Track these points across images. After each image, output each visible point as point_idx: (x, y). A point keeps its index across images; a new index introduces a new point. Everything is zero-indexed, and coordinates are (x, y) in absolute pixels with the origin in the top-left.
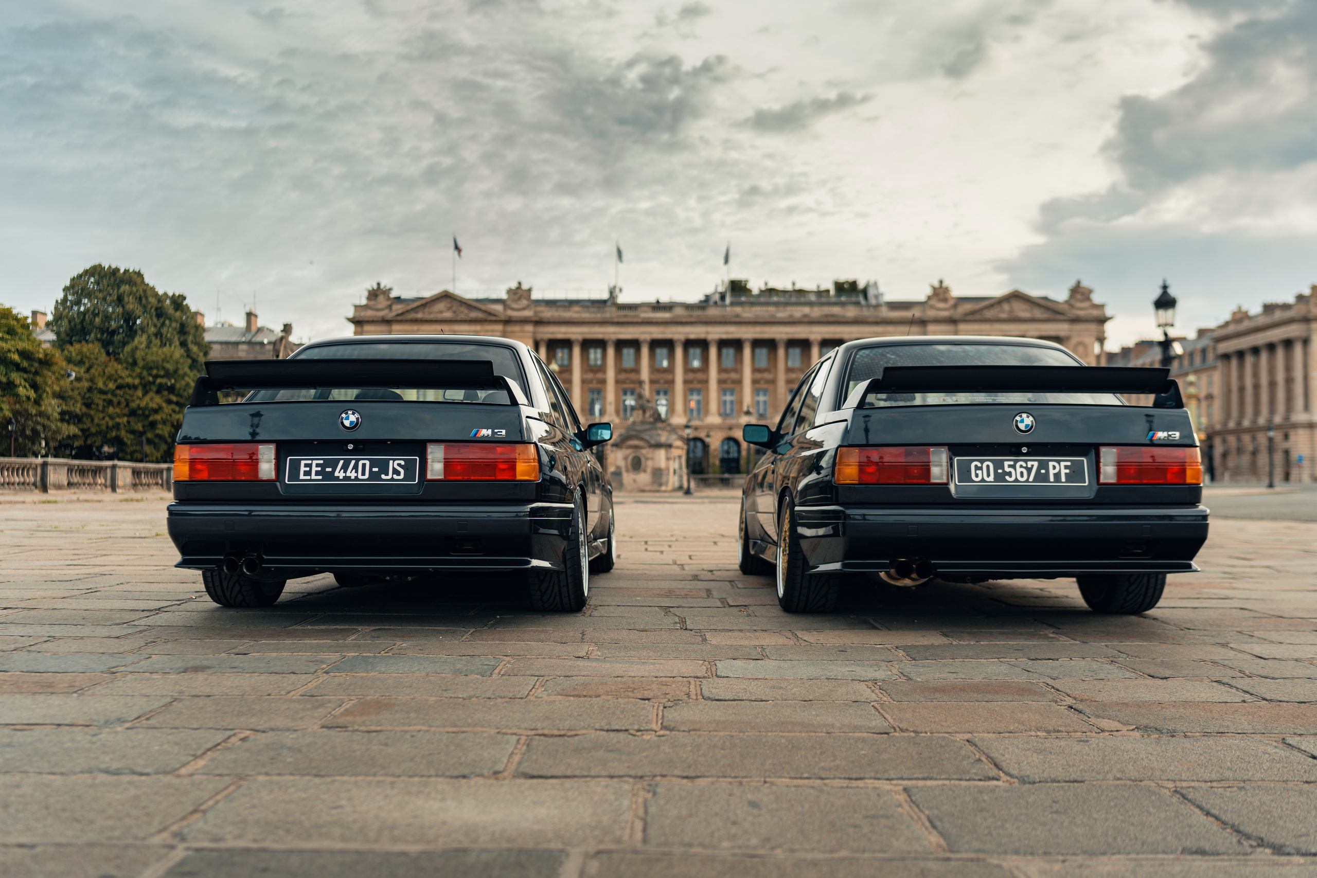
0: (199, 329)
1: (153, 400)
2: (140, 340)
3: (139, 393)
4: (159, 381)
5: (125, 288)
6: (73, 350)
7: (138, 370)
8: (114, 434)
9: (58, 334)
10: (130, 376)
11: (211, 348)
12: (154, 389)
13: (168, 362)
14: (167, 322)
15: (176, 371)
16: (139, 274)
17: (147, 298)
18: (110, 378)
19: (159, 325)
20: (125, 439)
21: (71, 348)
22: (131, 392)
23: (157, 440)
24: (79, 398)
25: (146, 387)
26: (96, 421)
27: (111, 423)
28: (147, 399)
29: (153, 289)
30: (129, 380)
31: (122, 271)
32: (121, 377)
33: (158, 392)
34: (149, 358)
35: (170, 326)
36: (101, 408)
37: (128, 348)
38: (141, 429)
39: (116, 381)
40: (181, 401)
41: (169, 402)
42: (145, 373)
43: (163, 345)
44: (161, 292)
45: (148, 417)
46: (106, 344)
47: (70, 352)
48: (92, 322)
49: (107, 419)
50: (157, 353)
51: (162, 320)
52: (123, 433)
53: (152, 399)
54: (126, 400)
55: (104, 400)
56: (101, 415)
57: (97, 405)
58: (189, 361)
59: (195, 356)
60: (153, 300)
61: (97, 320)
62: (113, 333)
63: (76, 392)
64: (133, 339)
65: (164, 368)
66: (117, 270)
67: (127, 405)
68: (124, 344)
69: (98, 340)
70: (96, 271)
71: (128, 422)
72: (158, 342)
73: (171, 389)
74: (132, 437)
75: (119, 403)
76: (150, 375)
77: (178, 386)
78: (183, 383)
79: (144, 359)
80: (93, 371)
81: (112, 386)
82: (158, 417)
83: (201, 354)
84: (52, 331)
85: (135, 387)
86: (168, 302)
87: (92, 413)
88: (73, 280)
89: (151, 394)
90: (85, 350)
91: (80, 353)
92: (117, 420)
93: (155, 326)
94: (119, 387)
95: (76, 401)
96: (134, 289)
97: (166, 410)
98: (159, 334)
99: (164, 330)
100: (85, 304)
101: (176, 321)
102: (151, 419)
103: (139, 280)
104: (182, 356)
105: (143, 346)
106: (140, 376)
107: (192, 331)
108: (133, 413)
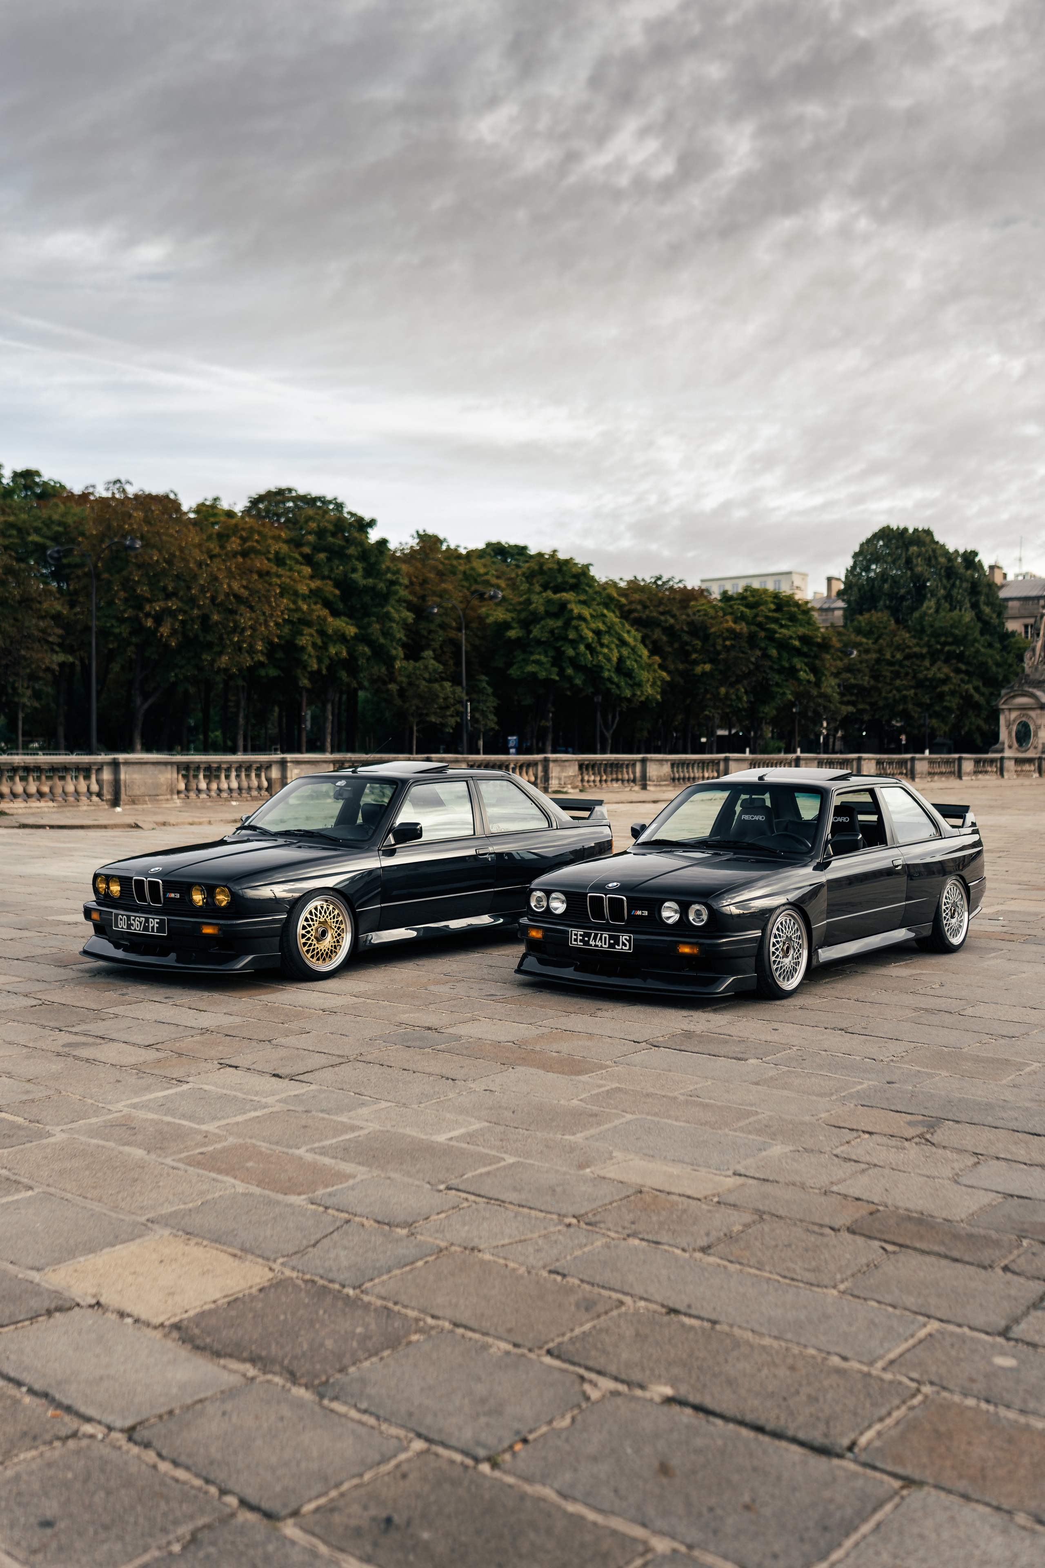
0: (992, 587)
1: (941, 670)
2: (930, 605)
3: (927, 663)
4: (947, 648)
5: (914, 549)
6: (862, 619)
7: (926, 639)
8: (901, 707)
9: (848, 602)
10: (918, 644)
11: (1006, 607)
12: (943, 658)
13: (956, 627)
14: (958, 582)
15: (965, 637)
16: (928, 533)
17: (936, 558)
18: (899, 648)
19: (949, 586)
20: (913, 714)
21: (860, 618)
22: (918, 662)
23: (944, 713)
24: (867, 671)
25: (934, 656)
26: (884, 694)
27: (898, 696)
28: (934, 669)
29: (943, 546)
30: (917, 649)
31: (911, 531)
32: (909, 647)
33: (947, 661)
34: (937, 624)
35: (961, 586)
36: (888, 680)
37: (916, 615)
38: (928, 701)
39: (903, 650)
40: (971, 669)
41: (958, 671)
42: (933, 641)
43: (952, 609)
44: (951, 550)
45: (936, 687)
46: (894, 611)
47: (859, 622)
48: (881, 588)
49: (894, 692)
50: (947, 617)
51: (951, 581)
52: (910, 706)
53: (939, 669)
54: (914, 670)
55: (892, 672)
56: (889, 688)
57: (885, 677)
58: (979, 625)
59: (987, 618)
60: (942, 560)
61: (886, 586)
62: (903, 598)
63: (864, 665)
64: (922, 604)
65: (952, 634)
66: (906, 530)
67: (914, 677)
68: (913, 609)
69: (887, 607)
70: (885, 534)
71: (916, 694)
72: (947, 605)
73: (960, 657)
74: (919, 710)
75: (907, 674)
76: (938, 642)
77: (967, 653)
78: (973, 649)
79: (932, 626)
80: (881, 641)
81: (899, 656)
82: (946, 688)
83: (994, 616)
84: (843, 600)
85: (922, 657)
86: (959, 560)
87: (880, 685)
88: (862, 545)
89: (939, 663)
90: (874, 619)
91: (869, 622)
92: (904, 692)
93: (945, 588)
94: (907, 657)
95: (865, 675)
96: (923, 549)
97: (954, 681)
98: (948, 597)
99: (954, 592)
100: (875, 570)
101: (967, 581)
102: (939, 690)
103: (928, 540)
104: (972, 619)
105: (932, 611)
106: (929, 646)
107: (985, 590)
108: (920, 684)
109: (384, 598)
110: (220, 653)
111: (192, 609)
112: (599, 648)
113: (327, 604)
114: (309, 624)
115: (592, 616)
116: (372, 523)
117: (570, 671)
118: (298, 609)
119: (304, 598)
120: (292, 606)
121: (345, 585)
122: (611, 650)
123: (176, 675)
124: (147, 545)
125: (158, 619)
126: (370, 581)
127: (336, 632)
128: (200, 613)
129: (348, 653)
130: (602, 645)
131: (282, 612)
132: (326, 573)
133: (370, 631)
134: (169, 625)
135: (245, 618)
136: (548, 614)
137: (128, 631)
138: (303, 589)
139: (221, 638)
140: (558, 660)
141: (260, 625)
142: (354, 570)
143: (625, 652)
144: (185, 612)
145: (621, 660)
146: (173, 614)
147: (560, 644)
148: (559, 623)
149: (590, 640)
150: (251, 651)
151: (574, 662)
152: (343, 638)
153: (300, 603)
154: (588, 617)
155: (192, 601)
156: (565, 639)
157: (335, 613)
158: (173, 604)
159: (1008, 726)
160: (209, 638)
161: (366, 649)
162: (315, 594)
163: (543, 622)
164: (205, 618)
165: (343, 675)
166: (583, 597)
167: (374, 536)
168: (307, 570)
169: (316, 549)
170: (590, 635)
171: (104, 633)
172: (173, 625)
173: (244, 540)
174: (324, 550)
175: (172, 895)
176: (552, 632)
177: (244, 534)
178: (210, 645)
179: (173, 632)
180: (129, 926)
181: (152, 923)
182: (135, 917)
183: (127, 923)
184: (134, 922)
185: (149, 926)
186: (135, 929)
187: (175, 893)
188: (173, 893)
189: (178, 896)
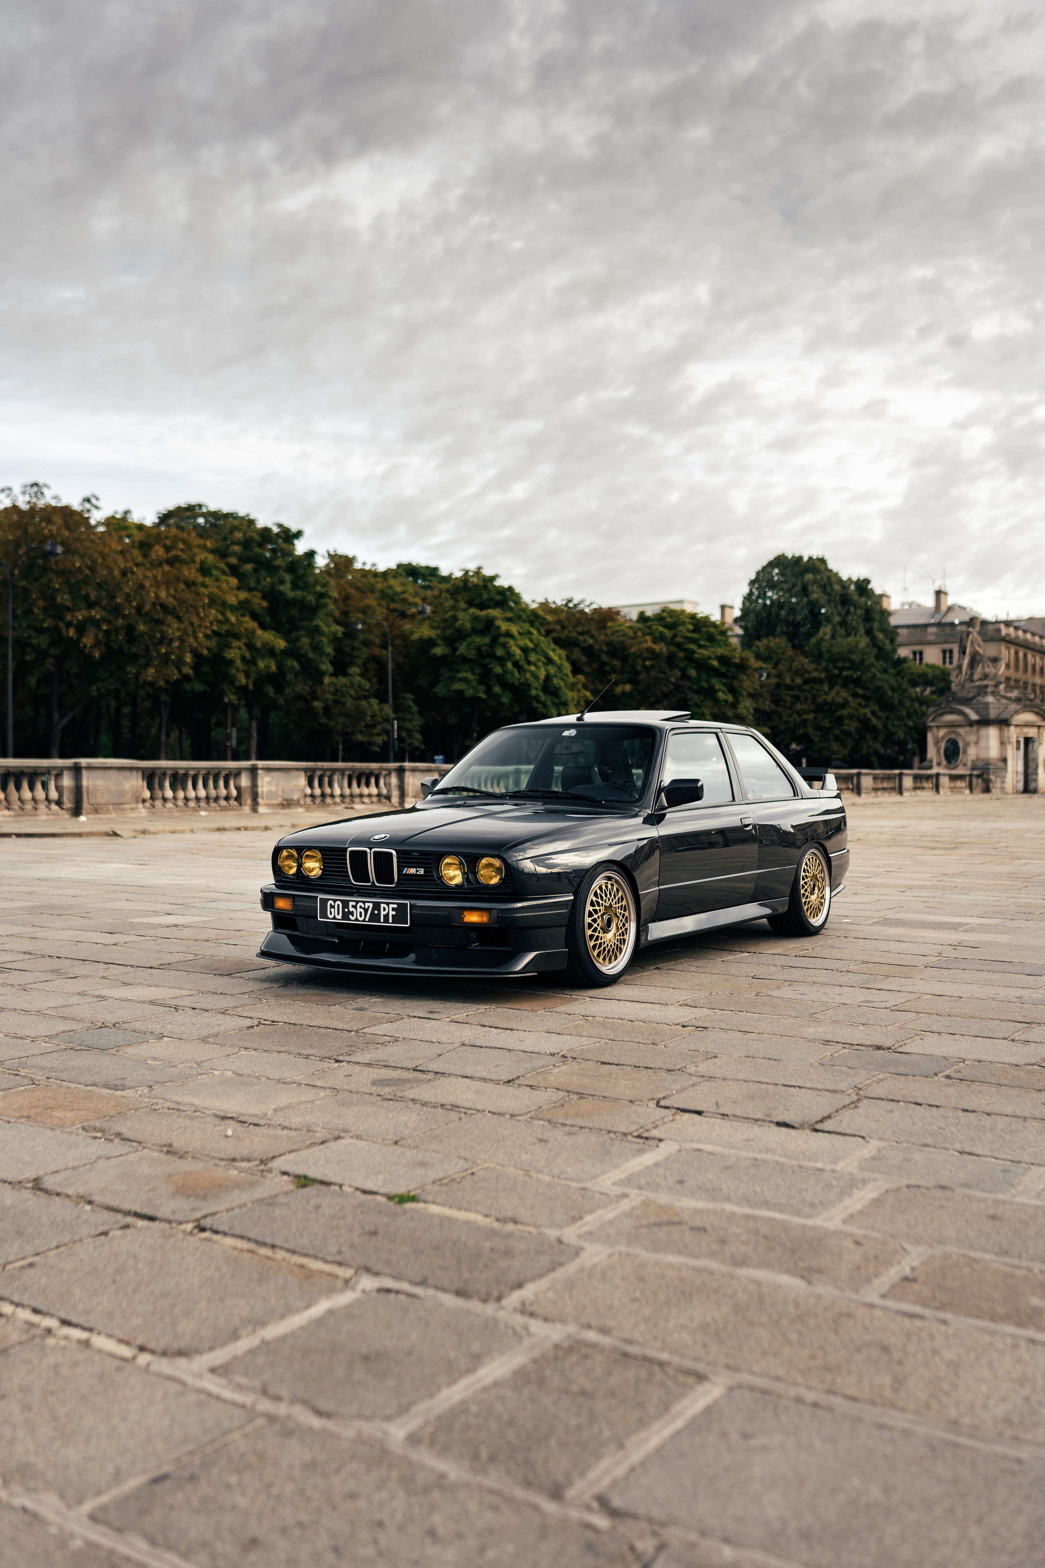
0: (885, 614)
1: (840, 695)
2: (826, 631)
3: (826, 687)
4: (845, 673)
5: (809, 576)
6: (761, 644)
7: (824, 664)
8: (801, 731)
9: (745, 628)
10: (816, 670)
11: (898, 633)
12: (840, 682)
13: (853, 653)
14: (852, 609)
15: (862, 661)
16: (822, 561)
17: (831, 585)
18: (798, 673)
19: (843, 613)
20: (813, 737)
21: (759, 644)
22: (817, 687)
23: (843, 737)
24: (767, 695)
25: (832, 681)
26: (785, 718)
27: (798, 720)
28: (833, 693)
29: (836, 574)
30: (815, 674)
31: (806, 559)
32: (808, 672)
33: (844, 686)
34: (835, 650)
35: (855, 613)
36: (788, 705)
37: (813, 641)
38: (828, 725)
39: (802, 675)
40: (868, 694)
41: (855, 695)
42: (831, 666)
43: (848, 634)
44: (845, 578)
45: (835, 711)
46: (791, 637)
47: (758, 647)
48: (778, 615)
49: (795, 716)
50: (844, 642)
51: (846, 608)
52: (810, 730)
53: (838, 693)
54: (813, 695)
55: (792, 696)
56: (789, 712)
57: (785, 701)
58: (875, 650)
59: (881, 644)
60: (837, 587)
61: (783, 613)
62: (799, 625)
63: (765, 689)
64: (818, 631)
65: (849, 660)
66: (800, 558)
67: (814, 701)
68: (810, 635)
69: (784, 633)
70: (780, 562)
71: (815, 718)
72: (843, 631)
73: (857, 682)
74: (819, 733)
75: (806, 699)
76: (836, 667)
77: (864, 678)
78: (869, 674)
79: (829, 652)
80: (780, 666)
81: (798, 681)
82: (844, 712)
83: (887, 642)
84: (741, 627)
85: (820, 681)
86: (853, 587)
87: (780, 709)
88: (758, 573)
89: (837, 688)
90: (772, 644)
91: (768, 648)
92: (805, 716)
93: (840, 614)
94: (806, 682)
95: (765, 700)
96: (818, 577)
97: (852, 705)
98: (843, 623)
99: (849, 618)
100: (770, 598)
101: (861, 608)
102: (838, 714)
103: (822, 567)
104: (868, 645)
105: (828, 637)
106: (826, 670)
107: (878, 616)
108: (819, 709)
109: (313, 611)
110: (146, 666)
111: (117, 618)
112: (526, 666)
113: (254, 616)
114: (237, 636)
115: (520, 633)
116: (299, 534)
117: (497, 689)
118: (227, 621)
119: (233, 609)
120: (220, 617)
121: (272, 596)
122: (538, 667)
123: (98, 689)
124: (68, 551)
125: (81, 629)
126: (299, 594)
127: (265, 645)
128: (125, 623)
129: (278, 668)
130: (529, 663)
131: (211, 623)
132: (253, 585)
133: (299, 644)
134: (92, 635)
135: (173, 629)
136: (475, 631)
137: (47, 641)
138: (232, 599)
139: (147, 650)
140: (485, 677)
141: (188, 635)
142: (282, 582)
143: (552, 670)
144: (109, 622)
145: (548, 678)
146: (97, 623)
147: (487, 661)
148: (487, 640)
149: (518, 657)
150: (179, 663)
151: (501, 680)
152: (271, 652)
153: (229, 614)
154: (516, 634)
155: (117, 611)
156: (493, 656)
157: (263, 626)
158: (96, 613)
159: (937, 743)
160: (134, 650)
161: (295, 664)
162: (243, 607)
163: (469, 639)
164: (130, 629)
165: (270, 691)
166: (509, 614)
167: (301, 547)
168: (234, 581)
169: (243, 560)
170: (518, 652)
171: (21, 645)
172: (96, 635)
173: (167, 549)
174: (249, 560)
175: (413, 871)
176: (479, 649)
177: (168, 542)
178: (134, 658)
179: (97, 644)
180: (346, 916)
181: (384, 909)
182: (357, 902)
183: (343, 911)
184: (354, 910)
185: (379, 913)
186: (357, 920)
187: (416, 867)
188: (413, 867)
189: (421, 871)
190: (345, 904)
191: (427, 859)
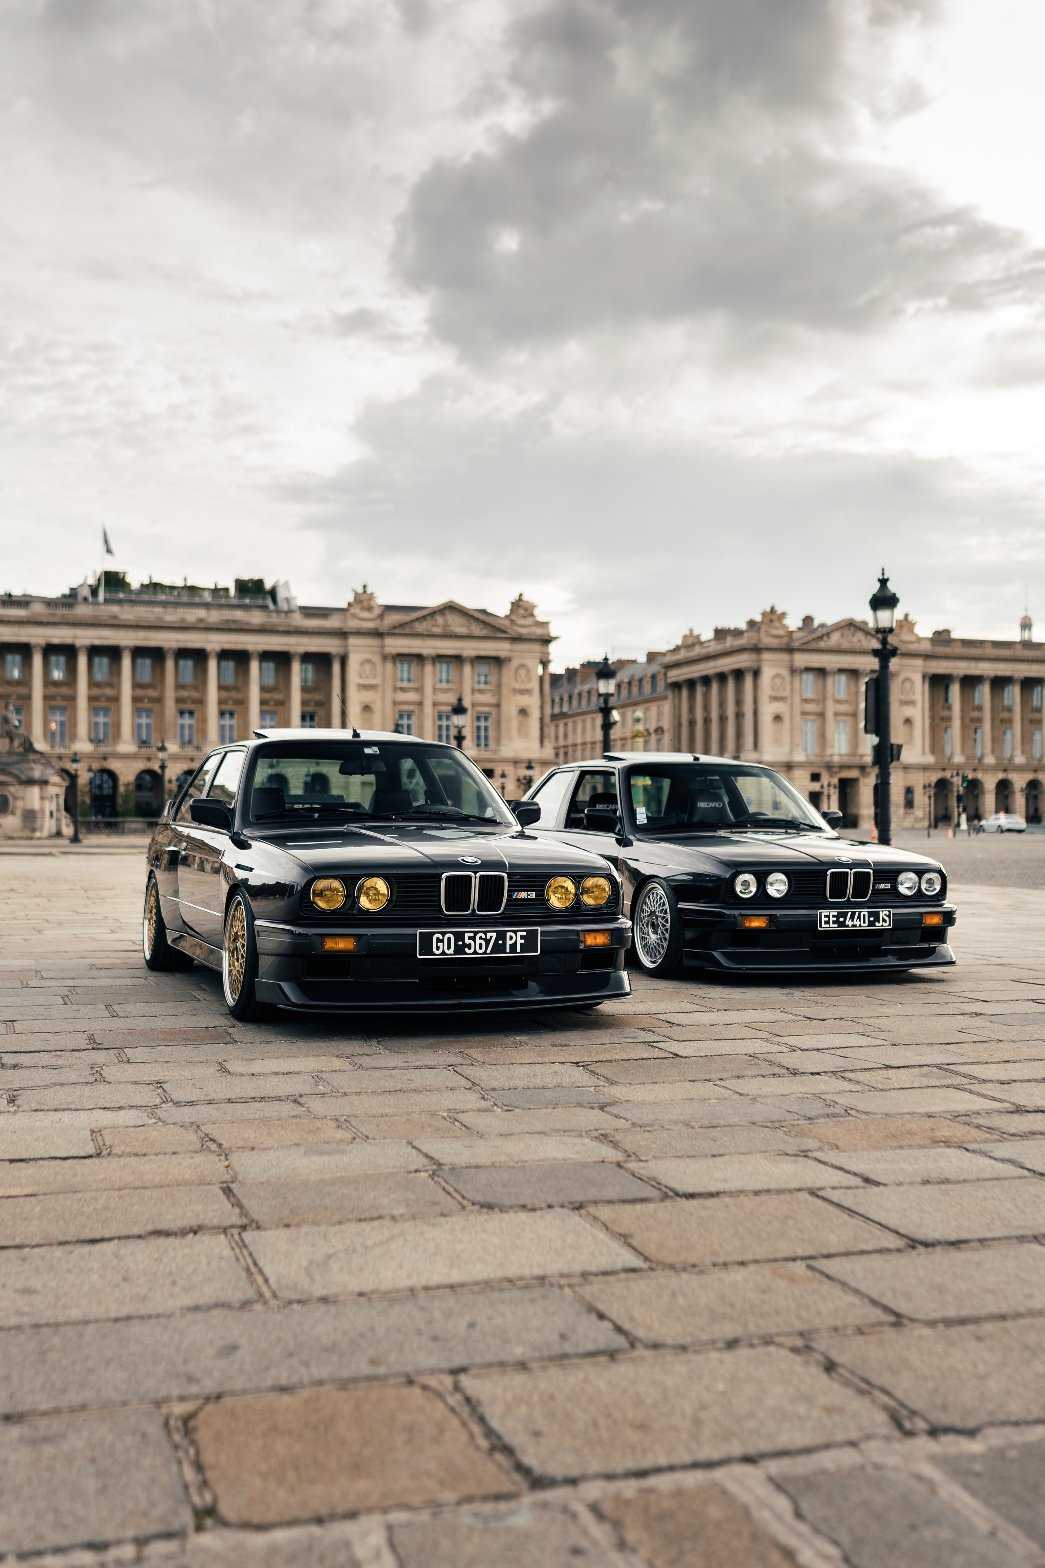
175: (523, 895)
180: (459, 950)
181: (511, 938)
182: (476, 933)
183: (456, 945)
184: (471, 942)
185: (504, 944)
186: (475, 952)
187: (527, 891)
188: (524, 891)
189: (533, 895)
190: (459, 936)
191: (535, 882)
